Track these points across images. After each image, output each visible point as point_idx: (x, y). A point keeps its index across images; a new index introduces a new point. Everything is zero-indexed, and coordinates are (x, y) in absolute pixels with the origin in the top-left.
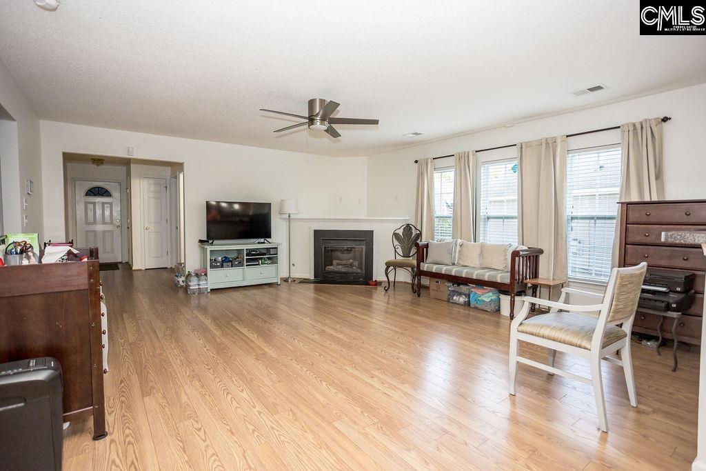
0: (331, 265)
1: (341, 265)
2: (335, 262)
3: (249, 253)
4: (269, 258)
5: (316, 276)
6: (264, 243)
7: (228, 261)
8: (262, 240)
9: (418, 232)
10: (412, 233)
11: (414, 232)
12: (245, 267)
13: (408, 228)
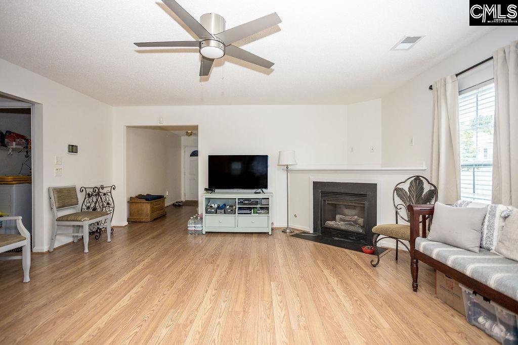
0: (334, 219)
1: (344, 221)
2: (338, 217)
3: (242, 201)
4: (261, 208)
5: (315, 229)
6: (260, 193)
7: (223, 208)
8: (259, 190)
9: (433, 188)
10: (422, 189)
11: (427, 188)
12: (237, 214)
13: (418, 181)
